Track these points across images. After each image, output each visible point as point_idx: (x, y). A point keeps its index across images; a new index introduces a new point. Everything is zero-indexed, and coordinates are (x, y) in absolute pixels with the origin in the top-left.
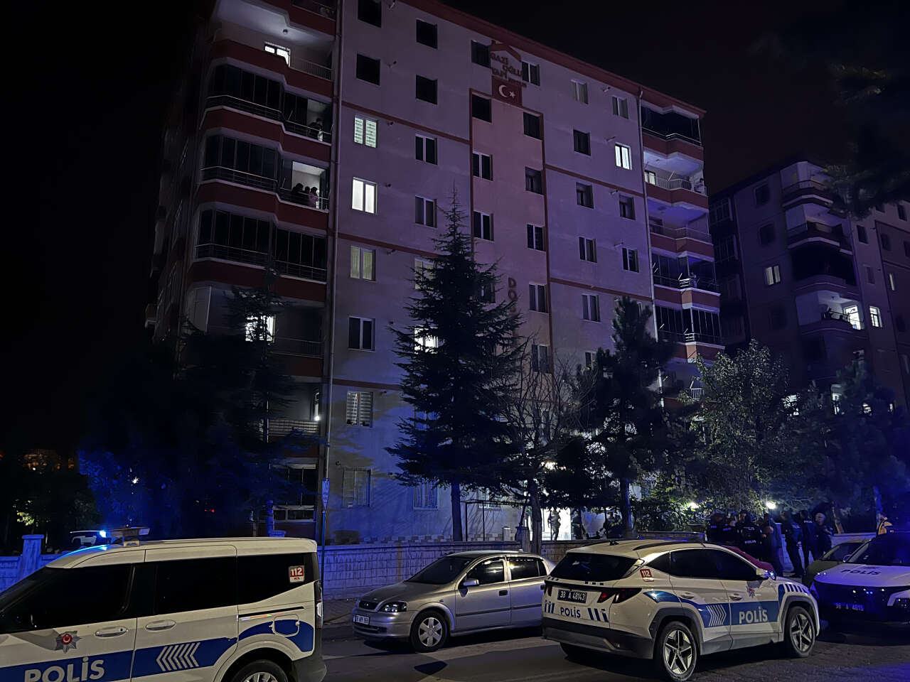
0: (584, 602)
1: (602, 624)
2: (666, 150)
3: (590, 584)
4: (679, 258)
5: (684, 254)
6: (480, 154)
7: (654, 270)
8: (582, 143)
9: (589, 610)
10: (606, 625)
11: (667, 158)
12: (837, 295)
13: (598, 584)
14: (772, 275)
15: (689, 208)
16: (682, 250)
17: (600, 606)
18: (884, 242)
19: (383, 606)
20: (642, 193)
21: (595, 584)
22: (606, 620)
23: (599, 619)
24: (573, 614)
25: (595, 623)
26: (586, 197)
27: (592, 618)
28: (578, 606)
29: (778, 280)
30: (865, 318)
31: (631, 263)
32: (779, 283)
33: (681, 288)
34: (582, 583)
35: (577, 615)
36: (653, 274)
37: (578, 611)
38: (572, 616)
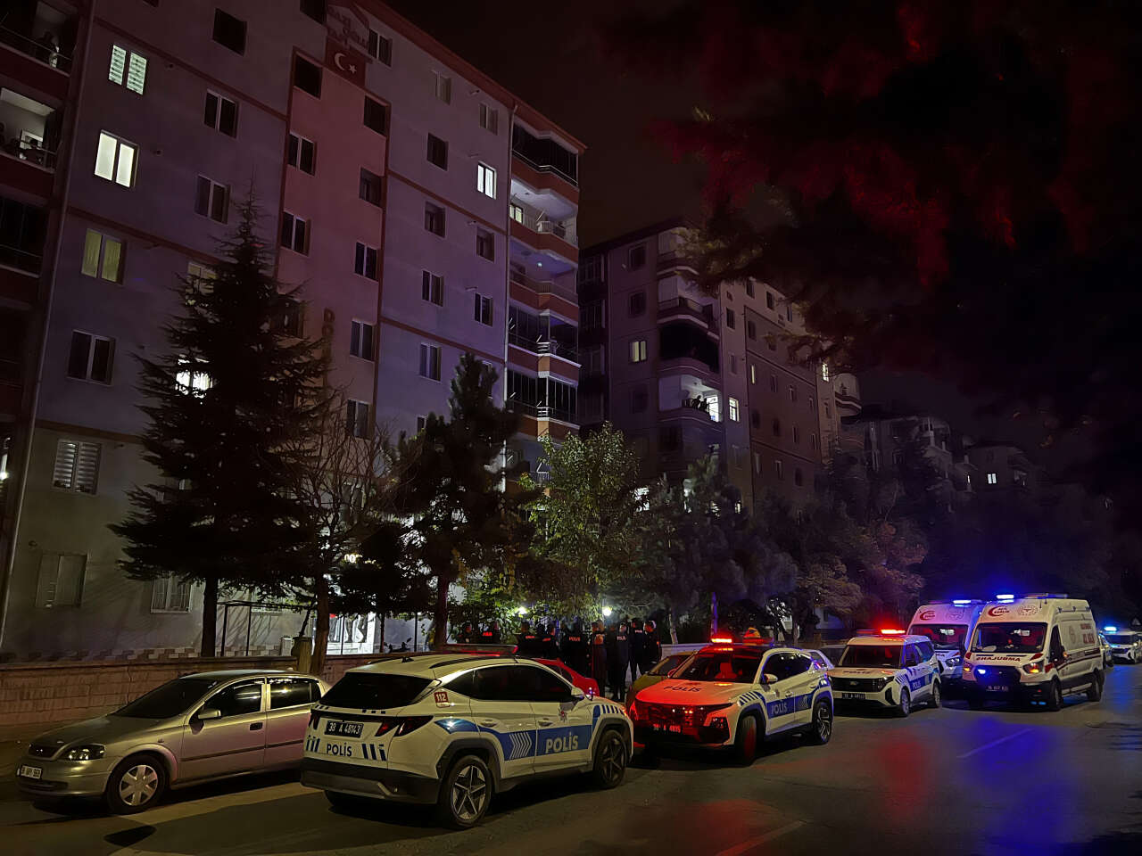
0: (358, 736)
1: (378, 764)
2: (537, 183)
3: (369, 712)
4: (539, 317)
5: (546, 313)
6: (300, 138)
7: (510, 326)
8: (438, 152)
9: (364, 746)
10: (383, 765)
11: (537, 193)
12: (699, 381)
13: (378, 713)
14: (638, 352)
15: (556, 259)
16: (544, 308)
17: (377, 741)
18: (751, 330)
19: (67, 752)
20: (504, 229)
21: (374, 712)
22: (384, 758)
23: (374, 757)
24: (343, 752)
25: (370, 763)
26: (436, 222)
27: (366, 757)
28: (350, 741)
29: (643, 357)
30: (724, 410)
31: (484, 313)
32: (644, 361)
33: (540, 353)
34: (359, 712)
35: (347, 753)
36: (509, 330)
37: (350, 747)
38: (341, 754)
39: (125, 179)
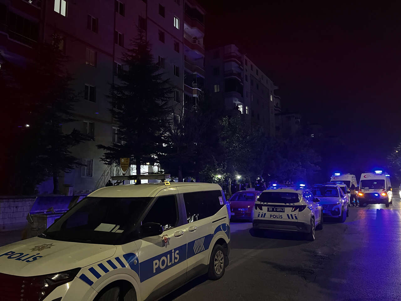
0: (284, 212)
2: (192, 25)
3: (288, 204)
4: (193, 74)
5: (195, 73)
6: (119, 2)
7: (185, 77)
8: (162, 11)
9: (288, 215)
10: (296, 221)
11: (192, 29)
12: (237, 99)
13: (292, 204)
14: (216, 89)
15: (197, 53)
16: (194, 71)
17: (293, 213)
18: (252, 84)
20: (182, 41)
22: (297, 219)
23: (293, 218)
24: (278, 217)
25: (291, 220)
26: (162, 37)
27: (289, 218)
28: (281, 214)
29: (218, 91)
30: (244, 110)
31: (177, 73)
33: (193, 88)
34: (284, 204)
35: (280, 217)
36: (184, 79)
37: (281, 216)
38: (277, 218)
39: (63, 13)
